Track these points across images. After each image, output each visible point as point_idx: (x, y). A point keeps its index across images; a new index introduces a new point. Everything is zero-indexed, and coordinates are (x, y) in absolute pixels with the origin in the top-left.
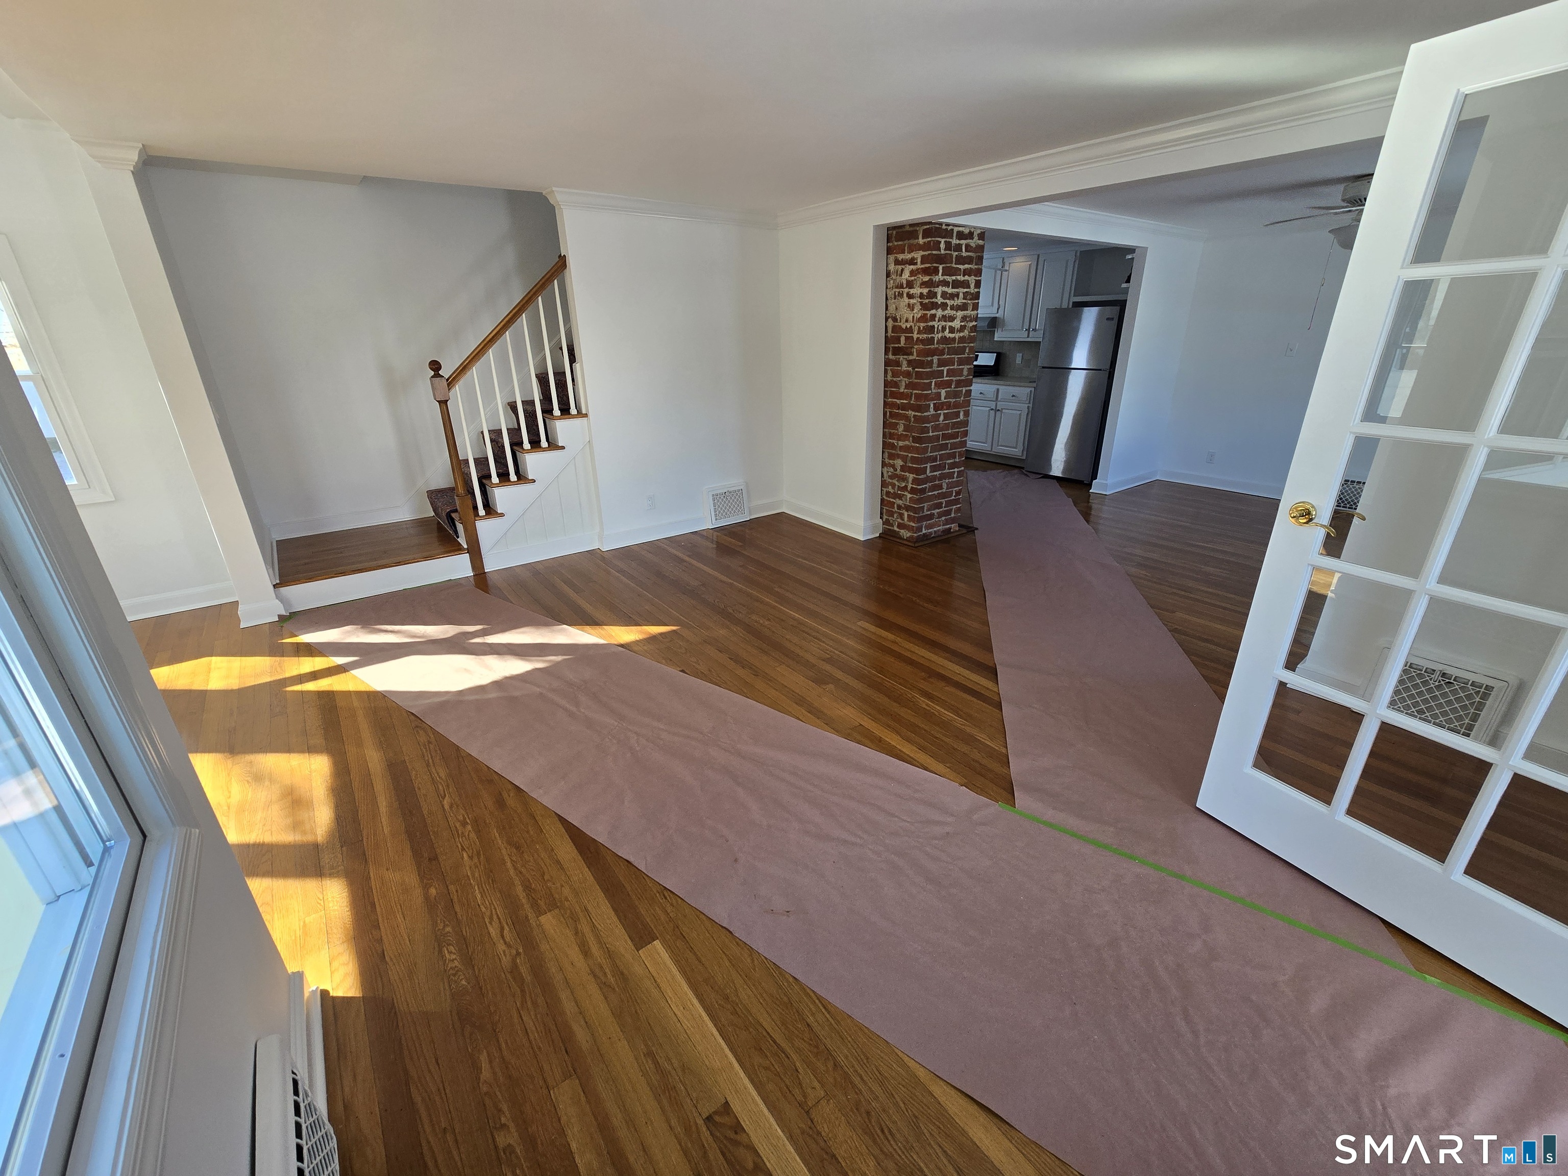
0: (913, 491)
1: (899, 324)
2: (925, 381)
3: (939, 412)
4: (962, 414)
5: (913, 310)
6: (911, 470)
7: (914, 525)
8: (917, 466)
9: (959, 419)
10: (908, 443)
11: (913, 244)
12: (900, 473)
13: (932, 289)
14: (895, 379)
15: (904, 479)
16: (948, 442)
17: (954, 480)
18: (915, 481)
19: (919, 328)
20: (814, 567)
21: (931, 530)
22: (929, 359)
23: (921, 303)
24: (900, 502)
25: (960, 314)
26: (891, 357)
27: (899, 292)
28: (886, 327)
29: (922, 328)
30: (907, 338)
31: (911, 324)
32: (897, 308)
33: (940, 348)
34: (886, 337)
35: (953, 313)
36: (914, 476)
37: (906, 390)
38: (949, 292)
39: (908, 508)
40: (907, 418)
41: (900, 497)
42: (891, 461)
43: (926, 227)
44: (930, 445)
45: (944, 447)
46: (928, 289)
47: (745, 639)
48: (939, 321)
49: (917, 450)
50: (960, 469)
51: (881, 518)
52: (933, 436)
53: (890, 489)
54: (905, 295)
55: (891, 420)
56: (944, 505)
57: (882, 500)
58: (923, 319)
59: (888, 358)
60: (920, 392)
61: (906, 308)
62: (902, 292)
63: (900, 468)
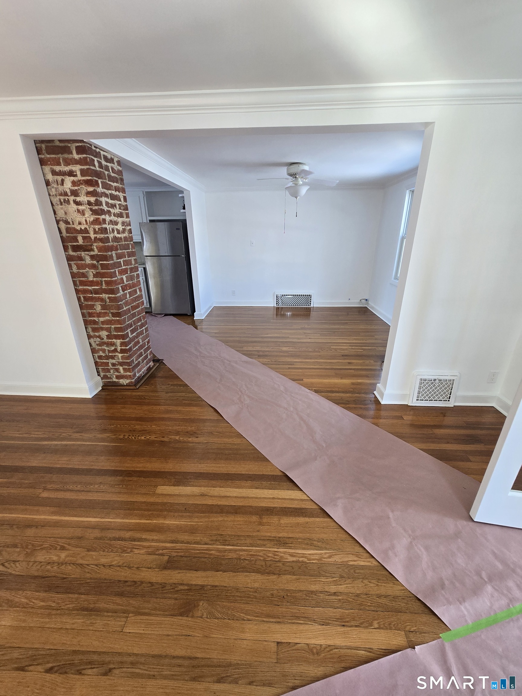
0: (122, 351)
1: (73, 226)
2: (111, 271)
3: (125, 292)
4: (138, 291)
5: (84, 215)
6: (117, 337)
7: (130, 374)
8: (122, 333)
9: (137, 295)
10: (109, 318)
11: (68, 158)
12: (107, 340)
13: (98, 198)
14: (81, 271)
15: (113, 344)
16: (135, 311)
17: (144, 335)
18: (122, 344)
19: (95, 229)
20: (66, 445)
21: (141, 372)
22: (110, 253)
23: (91, 210)
24: (114, 361)
25: (120, 220)
26: (71, 253)
27: (64, 200)
28: (59, 229)
29: (97, 230)
30: (84, 238)
31: (86, 226)
32: (66, 213)
33: (114, 245)
34: (62, 237)
35: (115, 219)
36: (122, 340)
37: (95, 279)
38: (110, 202)
39: (121, 364)
40: (102, 300)
41: (113, 357)
42: (96, 334)
43: (78, 144)
44: (126, 316)
45: (134, 315)
46: (95, 198)
47: (49, 608)
48: (109, 225)
49: (119, 322)
50: (146, 327)
51: (98, 375)
52: (126, 309)
53: (101, 353)
54: (72, 202)
55: (86, 303)
56: (143, 353)
57: (96, 363)
58: (96, 222)
59: (69, 255)
60: (109, 279)
61: (76, 213)
62: (68, 199)
63: (106, 337)
